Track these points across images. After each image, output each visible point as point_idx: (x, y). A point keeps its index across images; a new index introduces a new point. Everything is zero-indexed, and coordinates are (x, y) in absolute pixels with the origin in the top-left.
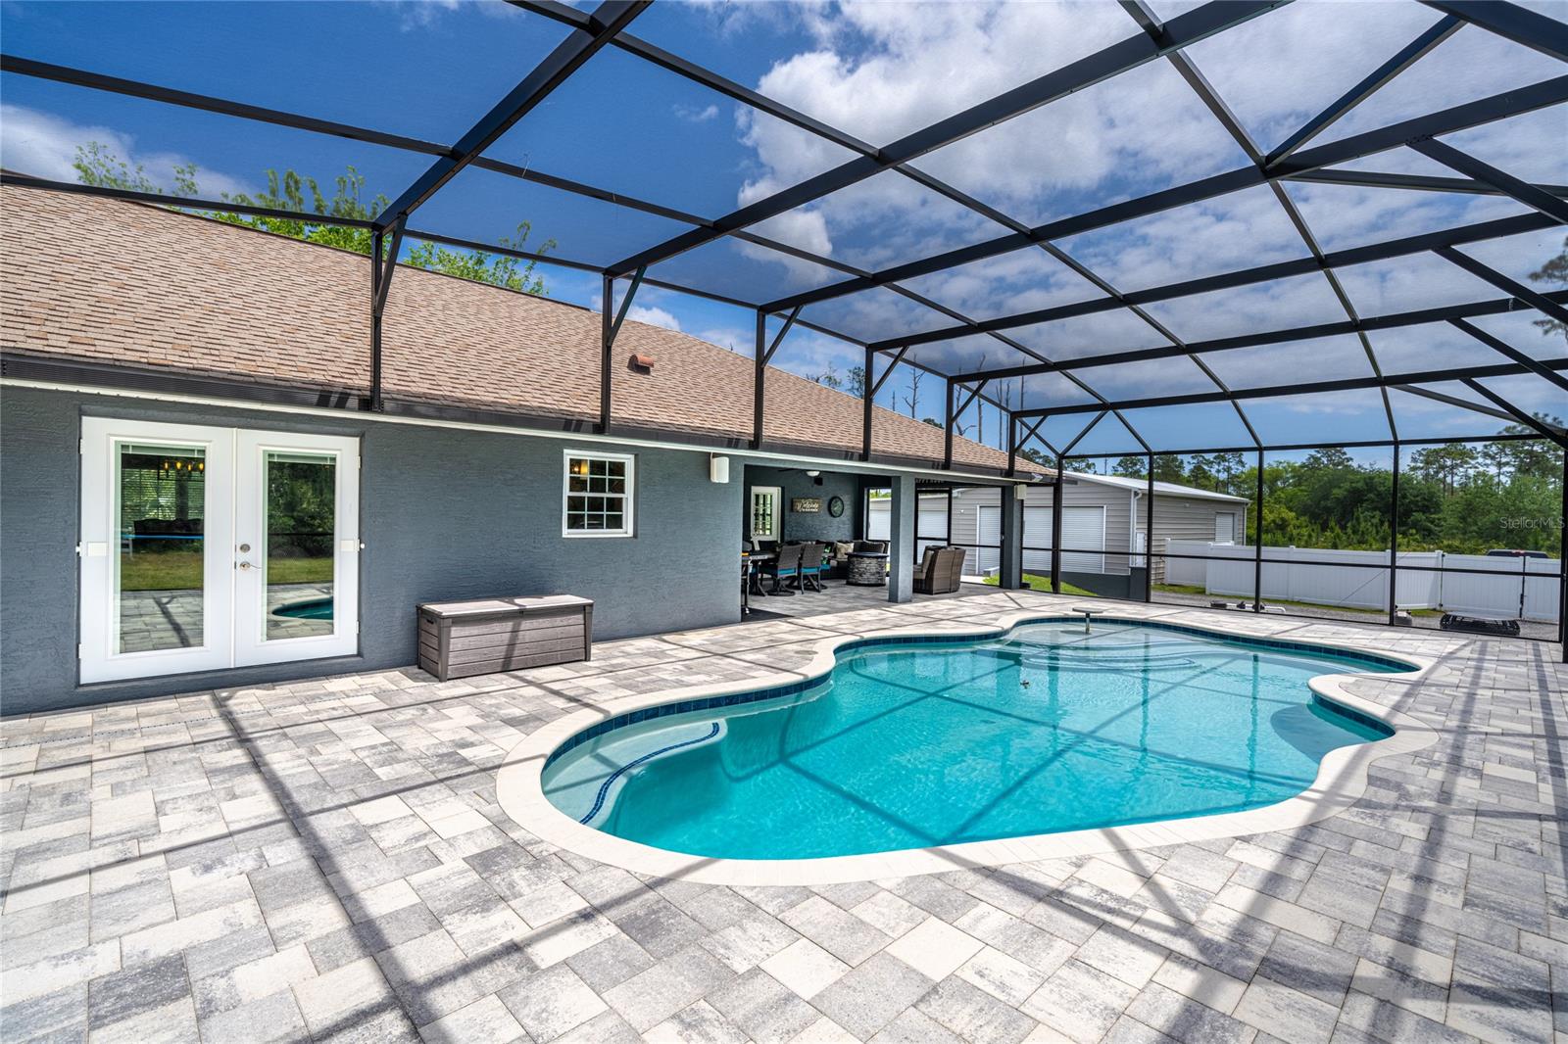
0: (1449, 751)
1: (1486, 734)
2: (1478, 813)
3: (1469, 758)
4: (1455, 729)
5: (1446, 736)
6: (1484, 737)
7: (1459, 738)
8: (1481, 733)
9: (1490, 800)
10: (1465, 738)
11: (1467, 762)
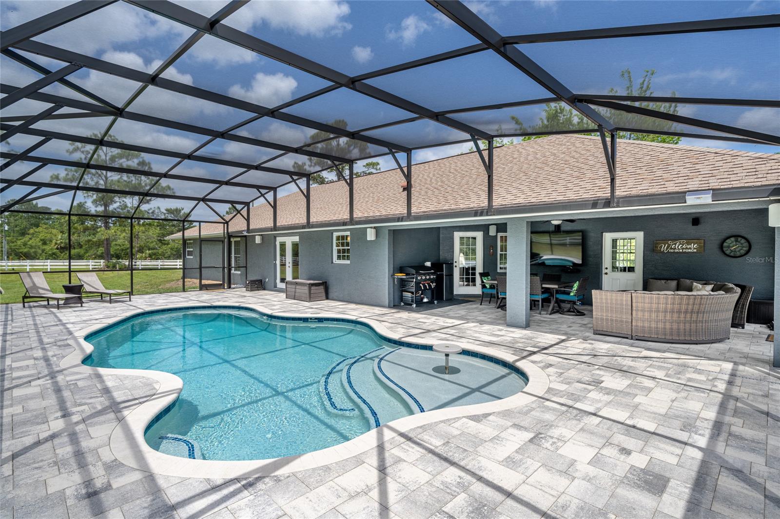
0: (52, 362)
1: (39, 378)
2: (31, 348)
3: (42, 363)
4: (57, 375)
5: (58, 369)
6: (40, 376)
7: (51, 370)
8: (43, 377)
9: (29, 353)
10: (48, 371)
11: (42, 361)
